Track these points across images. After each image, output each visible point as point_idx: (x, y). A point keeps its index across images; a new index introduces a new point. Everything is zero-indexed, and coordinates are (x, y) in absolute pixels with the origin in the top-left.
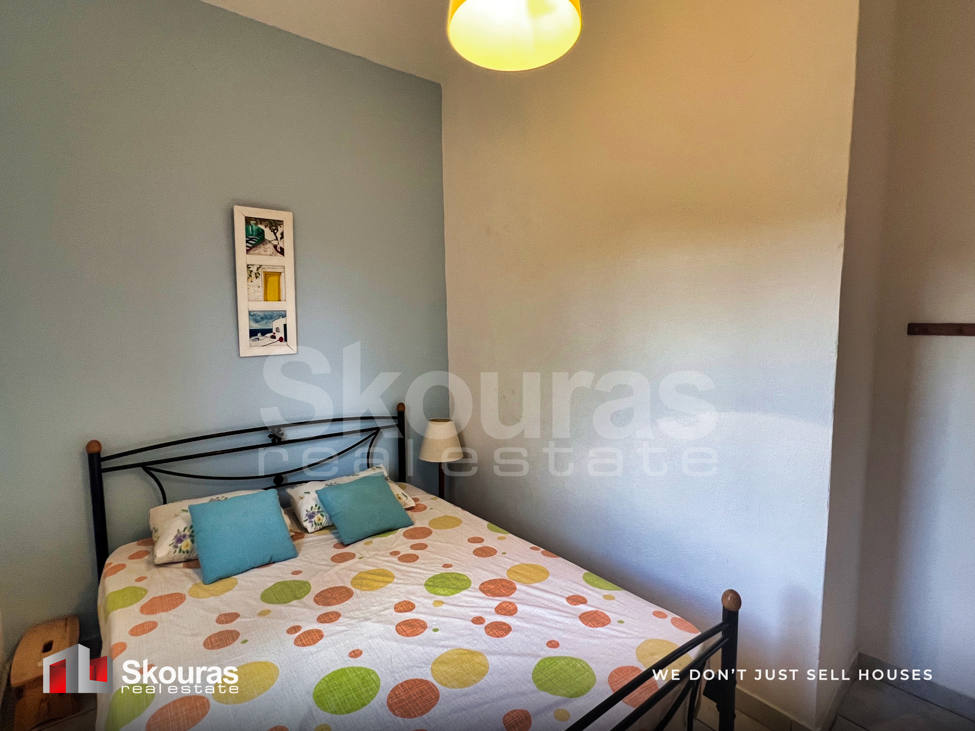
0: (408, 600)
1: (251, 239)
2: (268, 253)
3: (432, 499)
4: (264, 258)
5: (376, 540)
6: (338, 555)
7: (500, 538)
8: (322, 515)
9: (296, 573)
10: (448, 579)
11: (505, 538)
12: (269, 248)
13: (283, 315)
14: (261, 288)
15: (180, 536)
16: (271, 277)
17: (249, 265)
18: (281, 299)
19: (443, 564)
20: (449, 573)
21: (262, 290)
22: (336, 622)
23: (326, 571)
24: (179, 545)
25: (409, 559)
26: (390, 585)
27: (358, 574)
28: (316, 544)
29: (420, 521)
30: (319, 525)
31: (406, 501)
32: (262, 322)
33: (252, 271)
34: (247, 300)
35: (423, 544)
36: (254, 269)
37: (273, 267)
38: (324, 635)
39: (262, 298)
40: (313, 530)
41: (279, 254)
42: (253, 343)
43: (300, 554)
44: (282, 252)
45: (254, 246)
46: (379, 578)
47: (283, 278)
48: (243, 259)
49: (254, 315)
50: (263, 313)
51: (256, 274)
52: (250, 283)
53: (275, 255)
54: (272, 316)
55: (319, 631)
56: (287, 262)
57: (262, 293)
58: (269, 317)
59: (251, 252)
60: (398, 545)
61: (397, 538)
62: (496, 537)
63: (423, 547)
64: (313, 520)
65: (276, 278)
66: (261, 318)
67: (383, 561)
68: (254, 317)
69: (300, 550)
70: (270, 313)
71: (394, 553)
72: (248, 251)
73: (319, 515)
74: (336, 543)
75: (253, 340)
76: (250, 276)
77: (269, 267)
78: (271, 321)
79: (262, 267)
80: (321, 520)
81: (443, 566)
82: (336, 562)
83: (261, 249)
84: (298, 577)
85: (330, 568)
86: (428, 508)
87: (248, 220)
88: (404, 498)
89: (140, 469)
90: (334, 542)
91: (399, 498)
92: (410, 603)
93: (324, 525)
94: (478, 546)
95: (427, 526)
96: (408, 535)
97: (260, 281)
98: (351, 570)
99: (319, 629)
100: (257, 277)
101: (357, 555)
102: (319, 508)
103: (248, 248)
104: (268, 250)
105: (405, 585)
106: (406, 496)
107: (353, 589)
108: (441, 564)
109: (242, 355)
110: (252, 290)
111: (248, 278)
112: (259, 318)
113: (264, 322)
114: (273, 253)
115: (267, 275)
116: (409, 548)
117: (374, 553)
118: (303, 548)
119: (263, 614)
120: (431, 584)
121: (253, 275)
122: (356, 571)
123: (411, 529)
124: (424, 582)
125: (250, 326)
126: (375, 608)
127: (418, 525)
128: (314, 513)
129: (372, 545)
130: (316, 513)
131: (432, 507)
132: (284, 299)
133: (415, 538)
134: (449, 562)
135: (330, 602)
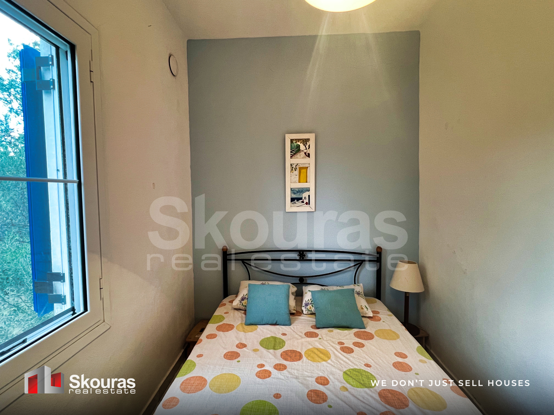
0: (327, 377)
1: (293, 151)
2: (302, 157)
3: (388, 315)
4: (300, 160)
5: (336, 331)
6: (310, 332)
7: (421, 361)
8: (312, 306)
9: (284, 334)
10: (361, 375)
11: (426, 362)
12: (302, 154)
13: (308, 190)
14: (297, 176)
15: (244, 298)
16: (302, 170)
17: (292, 164)
18: (308, 182)
19: (366, 363)
20: (365, 371)
21: (297, 177)
22: (281, 371)
23: (298, 339)
24: (242, 302)
25: (348, 350)
26: (324, 362)
27: (312, 348)
28: (304, 321)
29: (371, 327)
30: (310, 311)
31: (366, 311)
32: (297, 194)
33: (293, 167)
34: (290, 182)
35: (362, 344)
36: (294, 166)
37: (303, 164)
38: (271, 376)
39: (298, 181)
40: (306, 313)
41: (307, 157)
42: (292, 205)
43: (292, 325)
44: (309, 156)
45: (295, 154)
46: (321, 355)
47: (309, 170)
48: (289, 161)
49: (294, 190)
50: (298, 189)
51: (295, 169)
52: (292, 173)
53: (305, 158)
54: (302, 191)
55: (270, 372)
56: (311, 160)
57: (298, 179)
58: (301, 191)
59: (293, 157)
60: (347, 339)
61: (349, 334)
62: (418, 359)
63: (361, 346)
64: (307, 307)
65: (305, 170)
66: (297, 192)
67: (331, 345)
68: (293, 191)
69: (294, 322)
70: (301, 189)
71: (341, 343)
72: (291, 157)
73: (311, 305)
74: (314, 325)
75: (293, 204)
76: (292, 170)
77: (302, 164)
78: (302, 193)
79: (298, 164)
80: (311, 308)
81: (365, 365)
82: (306, 336)
83: (298, 155)
84: (283, 337)
85: (301, 338)
86: (381, 321)
87: (292, 141)
88: (365, 309)
89: (241, 261)
90: (314, 324)
91: (362, 308)
92: (327, 380)
93: (313, 312)
94: (400, 360)
95: (373, 333)
96: (357, 335)
97: (297, 172)
98: (309, 344)
99: (271, 371)
100: (295, 170)
101: (320, 336)
102: (312, 302)
103: (292, 155)
104: (302, 155)
105: (332, 367)
106: (367, 308)
107: (304, 356)
108: (364, 362)
109: (287, 211)
110: (293, 177)
111: (291, 171)
112: (296, 192)
113: (298, 194)
114: (304, 157)
115: (301, 169)
116: (352, 344)
117: (329, 338)
118: (296, 322)
119: (256, 350)
120: (349, 373)
121: (294, 169)
122: (312, 346)
123: (361, 331)
124: (345, 370)
125: (291, 196)
126: (306, 373)
127: (368, 330)
128: (308, 303)
129: (332, 333)
130: (310, 304)
131: (384, 321)
132: (309, 181)
133: (360, 338)
134: (371, 362)
135: (288, 358)
